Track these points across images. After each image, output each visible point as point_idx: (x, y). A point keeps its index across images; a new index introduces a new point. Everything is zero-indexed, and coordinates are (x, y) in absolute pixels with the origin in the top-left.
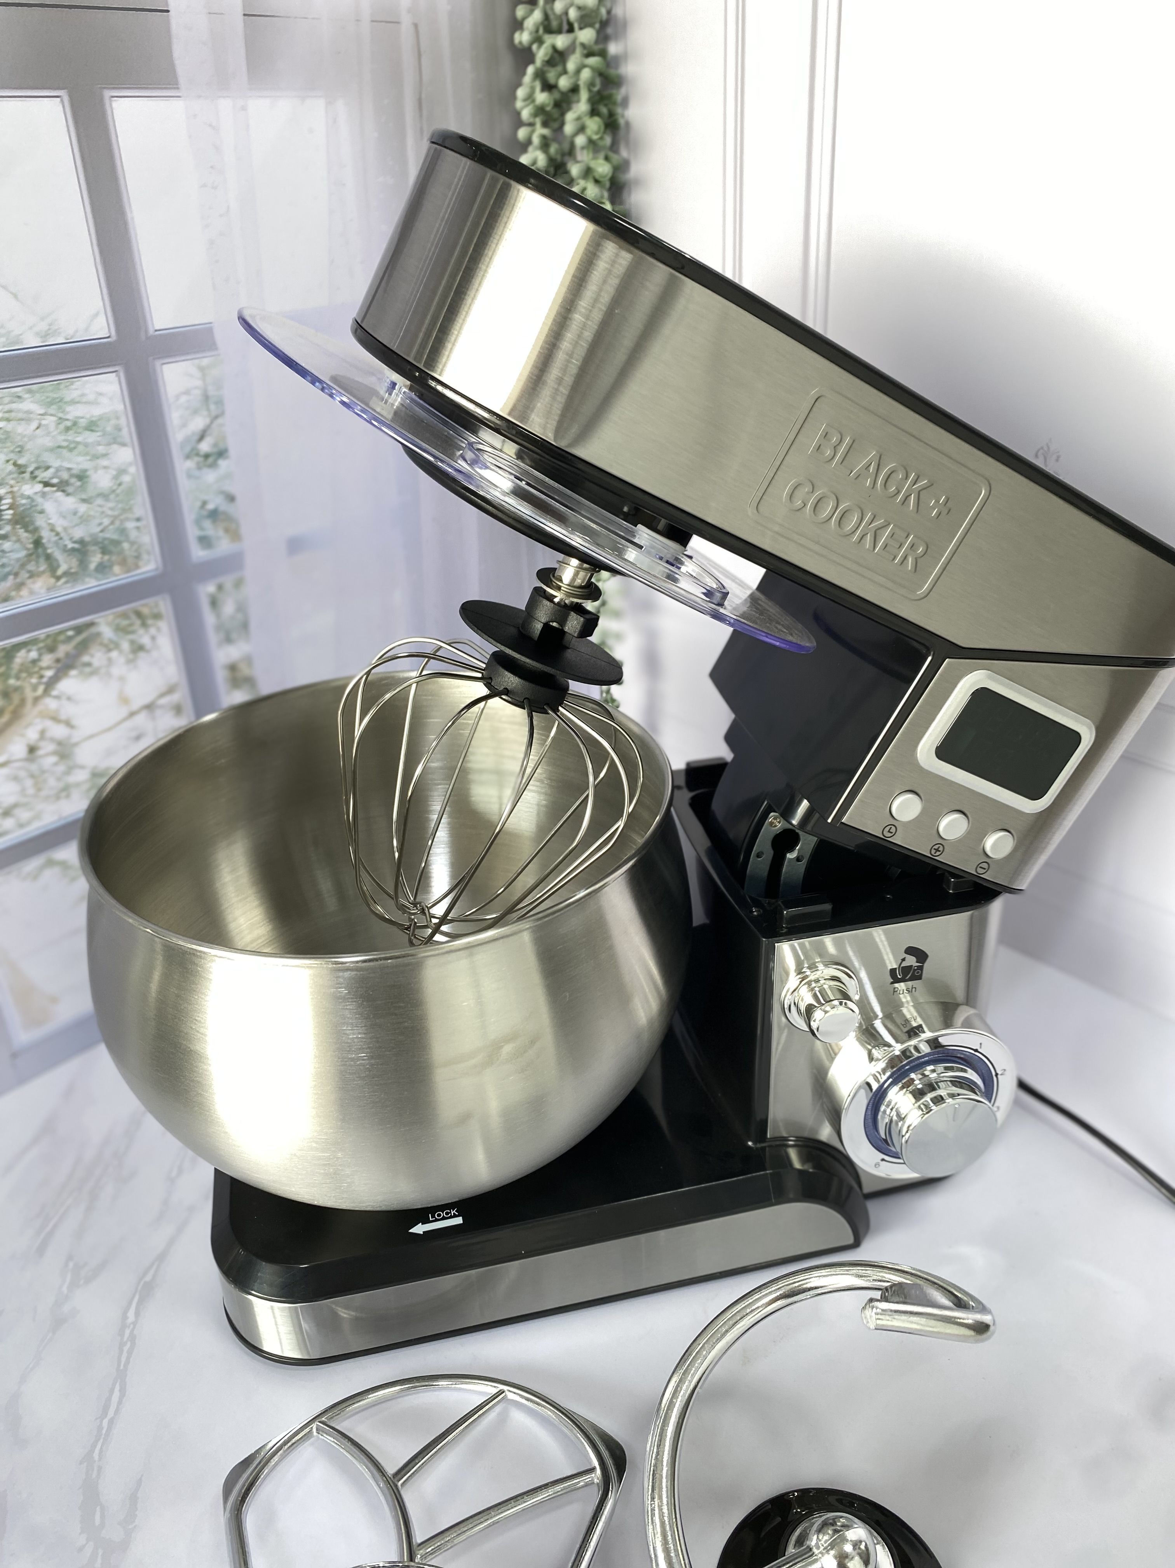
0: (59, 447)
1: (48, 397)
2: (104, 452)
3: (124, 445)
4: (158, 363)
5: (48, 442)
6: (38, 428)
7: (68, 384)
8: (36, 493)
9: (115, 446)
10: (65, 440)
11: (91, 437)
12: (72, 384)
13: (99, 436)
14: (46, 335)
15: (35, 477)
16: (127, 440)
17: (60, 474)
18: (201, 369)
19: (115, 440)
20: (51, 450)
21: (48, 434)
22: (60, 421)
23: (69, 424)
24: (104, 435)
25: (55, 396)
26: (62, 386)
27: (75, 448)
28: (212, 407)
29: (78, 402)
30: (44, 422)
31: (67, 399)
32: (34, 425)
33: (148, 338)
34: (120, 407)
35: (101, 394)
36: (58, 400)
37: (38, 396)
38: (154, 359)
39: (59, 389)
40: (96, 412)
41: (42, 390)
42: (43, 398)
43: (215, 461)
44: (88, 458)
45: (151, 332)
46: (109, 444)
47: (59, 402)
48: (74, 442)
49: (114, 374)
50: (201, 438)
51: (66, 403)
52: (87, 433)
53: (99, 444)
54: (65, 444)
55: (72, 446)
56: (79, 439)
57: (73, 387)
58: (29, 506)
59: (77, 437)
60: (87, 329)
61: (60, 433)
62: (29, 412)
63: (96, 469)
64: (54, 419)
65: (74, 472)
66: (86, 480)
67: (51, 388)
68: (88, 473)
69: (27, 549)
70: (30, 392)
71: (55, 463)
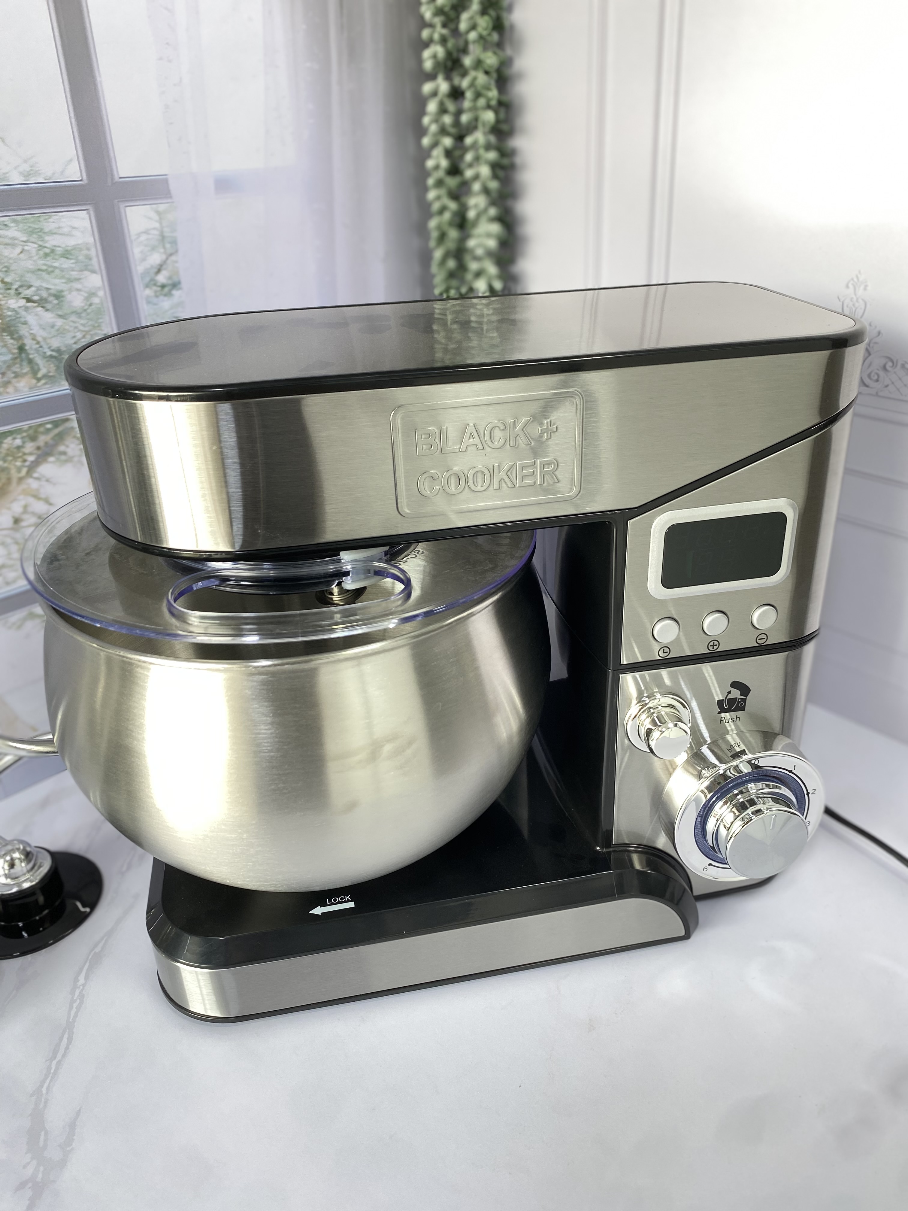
0: (39, 270)
1: (30, 227)
2: (78, 277)
3: (94, 272)
4: (122, 206)
5: (30, 265)
6: (21, 252)
7: (47, 217)
8: (20, 307)
9: (86, 273)
10: (45, 265)
11: (66, 264)
12: (50, 218)
13: (72, 263)
14: (28, 175)
15: (20, 294)
16: (97, 268)
17: (39, 292)
18: (158, 213)
19: (87, 268)
20: (33, 272)
21: (30, 257)
22: (40, 248)
23: (47, 251)
24: (76, 263)
25: (37, 226)
26: (42, 219)
27: (53, 271)
28: (168, 246)
29: (55, 233)
30: (26, 248)
31: (46, 230)
32: (18, 250)
33: (114, 183)
34: (91, 240)
35: (74, 228)
36: (38, 230)
37: (21, 225)
38: (118, 201)
39: (39, 221)
40: (71, 242)
41: (25, 221)
42: (26, 228)
43: (170, 291)
44: (63, 281)
45: (117, 179)
46: (81, 271)
47: (40, 233)
48: (52, 266)
49: (85, 212)
50: (159, 271)
51: (45, 233)
52: (63, 260)
53: (73, 270)
54: (44, 268)
55: (50, 269)
56: (56, 264)
57: (50, 220)
58: (14, 318)
59: (55, 262)
60: (62, 173)
61: (40, 258)
62: (14, 239)
63: (70, 290)
64: (36, 246)
65: (52, 291)
66: (62, 299)
67: (32, 220)
68: (65, 293)
69: (14, 354)
70: (14, 221)
71: (37, 283)
